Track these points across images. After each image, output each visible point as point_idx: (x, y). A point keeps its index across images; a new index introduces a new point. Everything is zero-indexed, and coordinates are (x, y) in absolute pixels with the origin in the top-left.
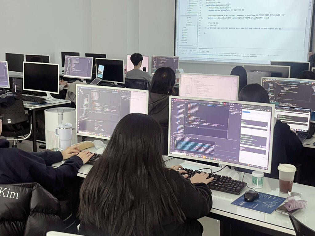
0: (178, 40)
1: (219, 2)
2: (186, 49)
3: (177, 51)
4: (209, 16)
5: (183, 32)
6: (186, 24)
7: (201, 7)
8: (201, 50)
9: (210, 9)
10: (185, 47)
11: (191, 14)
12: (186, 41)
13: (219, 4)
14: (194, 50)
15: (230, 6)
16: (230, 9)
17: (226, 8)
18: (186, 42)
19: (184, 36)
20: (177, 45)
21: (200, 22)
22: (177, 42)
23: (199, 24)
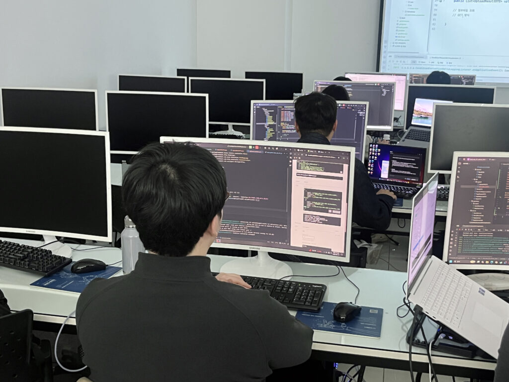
0: (386, 42)
2: (402, 60)
3: (384, 62)
5: (399, 26)
6: (406, 12)
8: (436, 61)
10: (401, 54)
12: (405, 43)
14: (423, 60)
18: (403, 45)
19: (401, 35)
20: (385, 52)
21: (436, 8)
22: (385, 47)
23: (434, 12)
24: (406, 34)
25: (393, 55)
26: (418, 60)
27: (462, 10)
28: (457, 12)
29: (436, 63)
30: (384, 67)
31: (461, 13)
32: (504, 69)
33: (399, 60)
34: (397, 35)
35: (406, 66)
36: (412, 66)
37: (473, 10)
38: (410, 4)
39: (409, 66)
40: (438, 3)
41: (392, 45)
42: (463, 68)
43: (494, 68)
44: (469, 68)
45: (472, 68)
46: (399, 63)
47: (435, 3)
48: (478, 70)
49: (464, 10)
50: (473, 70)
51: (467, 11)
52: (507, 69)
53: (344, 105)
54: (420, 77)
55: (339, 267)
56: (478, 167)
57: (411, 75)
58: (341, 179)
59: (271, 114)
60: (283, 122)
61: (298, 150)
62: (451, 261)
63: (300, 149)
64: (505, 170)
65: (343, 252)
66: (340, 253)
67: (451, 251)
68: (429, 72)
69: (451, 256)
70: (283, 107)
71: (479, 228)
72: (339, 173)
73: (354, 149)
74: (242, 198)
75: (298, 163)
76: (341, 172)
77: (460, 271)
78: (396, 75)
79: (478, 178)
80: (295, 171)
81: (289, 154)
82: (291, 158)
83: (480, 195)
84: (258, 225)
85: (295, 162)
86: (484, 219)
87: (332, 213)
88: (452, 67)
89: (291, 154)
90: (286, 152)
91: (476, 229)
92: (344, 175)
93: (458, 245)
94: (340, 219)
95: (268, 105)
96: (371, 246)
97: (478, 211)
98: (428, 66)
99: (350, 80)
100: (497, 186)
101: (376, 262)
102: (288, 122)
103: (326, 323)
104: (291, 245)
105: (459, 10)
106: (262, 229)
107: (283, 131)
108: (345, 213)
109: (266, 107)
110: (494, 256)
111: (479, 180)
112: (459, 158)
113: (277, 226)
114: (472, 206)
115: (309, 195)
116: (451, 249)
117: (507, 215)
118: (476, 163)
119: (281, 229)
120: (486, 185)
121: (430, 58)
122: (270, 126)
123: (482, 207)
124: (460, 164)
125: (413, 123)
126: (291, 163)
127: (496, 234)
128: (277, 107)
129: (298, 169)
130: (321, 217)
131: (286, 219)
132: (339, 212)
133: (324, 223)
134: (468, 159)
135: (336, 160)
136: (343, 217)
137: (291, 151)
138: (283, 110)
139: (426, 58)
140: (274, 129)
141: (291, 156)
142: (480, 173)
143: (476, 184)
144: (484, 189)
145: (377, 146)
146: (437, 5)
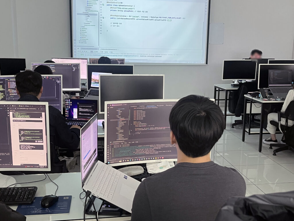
0: (75, 40)
1: (121, 3)
2: (86, 50)
3: (75, 52)
4: (111, 15)
5: (81, 31)
6: (85, 23)
7: (101, 6)
8: (104, 51)
9: (112, 9)
10: (83, 47)
11: (90, 13)
12: (86, 41)
13: (122, 4)
14: (97, 51)
15: (133, 7)
16: (133, 10)
17: (129, 9)
18: (85, 42)
19: (83, 37)
20: (75, 46)
21: (101, 21)
22: (75, 43)
23: (100, 24)
24: (86, 36)
25: (80, 48)
26: (94, 51)
27: (115, 23)
28: (113, 24)
30: (75, 55)
31: (115, 25)
32: (139, 55)
33: (84, 50)
34: (81, 37)
35: (88, 54)
36: (91, 54)
37: (121, 24)
38: (87, 19)
39: (90, 54)
40: (102, 19)
41: (79, 42)
42: (119, 55)
43: (135, 55)
44: (121, 55)
45: (123, 55)
46: (84, 52)
47: (100, 19)
48: (127, 56)
49: (116, 23)
50: (124, 56)
51: (118, 24)
52: (141, 55)
53: (47, 77)
54: (95, 60)
55: (46, 174)
56: (118, 109)
57: (90, 59)
58: (41, 121)
60: (9, 89)
61: (13, 106)
62: (109, 163)
63: (14, 105)
64: (132, 110)
65: (46, 165)
66: (45, 166)
67: (108, 157)
68: (99, 57)
69: (109, 160)
70: (9, 80)
71: (122, 142)
72: (40, 118)
73: (47, 103)
75: (13, 114)
76: (41, 117)
77: (114, 167)
78: (82, 59)
79: (119, 115)
80: (12, 119)
81: (7, 108)
82: (8, 111)
83: (121, 124)
85: (11, 113)
86: (124, 137)
87: (37, 142)
88: (112, 55)
89: (8, 108)
90: (5, 107)
91: (120, 143)
92: (43, 119)
93: (112, 153)
94: (43, 145)
96: (70, 159)
97: (121, 133)
98: (99, 54)
99: (54, 62)
100: (129, 119)
101: (73, 168)
102: (13, 89)
103: (36, 210)
104: (13, 165)
107: (10, 94)
108: (46, 142)
110: (131, 157)
111: (120, 116)
112: (107, 105)
113: (3, 154)
114: (117, 131)
115: (22, 132)
116: (108, 155)
117: (135, 134)
118: (117, 107)
119: (6, 155)
120: (123, 119)
121: (101, 49)
123: (122, 131)
124: (108, 108)
125: (91, 86)
126: (9, 114)
127: (131, 145)
129: (13, 117)
130: (31, 145)
131: (8, 148)
132: (42, 142)
133: (33, 149)
134: (113, 105)
135: (37, 110)
136: (44, 144)
137: (8, 107)
138: (9, 82)
139: (98, 49)
140: (4, 93)
141: (9, 110)
142: (119, 112)
143: (118, 118)
144: (123, 121)
145: (69, 100)
146: (101, 20)
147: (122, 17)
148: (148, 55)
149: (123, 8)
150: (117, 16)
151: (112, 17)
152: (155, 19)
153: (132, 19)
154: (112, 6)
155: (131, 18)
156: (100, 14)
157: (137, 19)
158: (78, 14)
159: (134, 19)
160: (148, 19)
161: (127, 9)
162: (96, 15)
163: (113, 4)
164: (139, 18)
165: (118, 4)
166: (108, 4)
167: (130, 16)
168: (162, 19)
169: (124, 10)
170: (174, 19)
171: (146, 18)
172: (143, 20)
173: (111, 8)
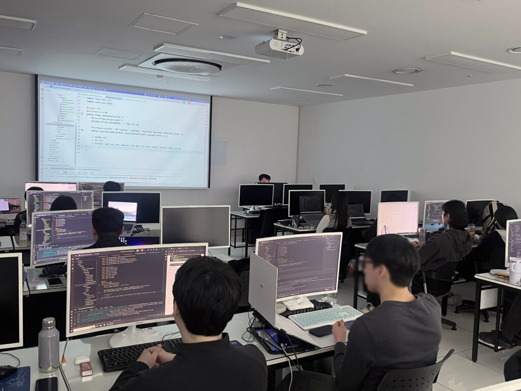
0: (42, 157)
2: (57, 171)
4: (92, 127)
5: (51, 146)
6: (56, 136)
7: (79, 115)
9: (93, 120)
10: (55, 167)
11: (64, 123)
13: (107, 114)
15: (121, 118)
16: (120, 122)
17: (115, 120)
18: (56, 160)
19: (53, 153)
20: (42, 165)
21: (79, 134)
22: (42, 161)
23: (78, 137)
24: (58, 152)
26: (68, 171)
27: (98, 137)
28: (94, 139)
29: (82, 173)
30: (42, 178)
31: (97, 139)
32: (129, 177)
33: (54, 171)
34: (51, 153)
35: (60, 176)
38: (59, 131)
39: (62, 175)
40: (80, 131)
41: (47, 160)
44: (105, 176)
45: (108, 176)
46: (54, 173)
47: (78, 131)
51: (101, 138)
52: (131, 177)
56: (266, 246)
59: (48, 222)
61: (171, 249)
74: (131, 288)
75: (171, 257)
79: (267, 252)
81: (164, 252)
82: (166, 254)
84: (141, 305)
88: (93, 176)
95: (46, 215)
98: (76, 176)
104: (165, 315)
105: (96, 137)
106: (144, 308)
109: (43, 217)
112: (259, 242)
113: (156, 303)
119: (158, 304)
121: (78, 169)
122: (47, 231)
124: (259, 245)
128: (52, 216)
129: (171, 261)
134: (262, 243)
137: (166, 250)
139: (75, 169)
142: (267, 249)
145: (124, 238)
146: (79, 133)
147: (107, 130)
148: (140, 177)
149: (108, 120)
150: (99, 128)
151: (93, 129)
152: (149, 133)
153: (119, 133)
154: (94, 116)
155: (118, 131)
156: (78, 125)
157: (126, 133)
158: (47, 124)
159: (122, 133)
160: (139, 134)
161: (113, 120)
162: (73, 126)
163: (94, 114)
164: (128, 132)
165: (102, 114)
166: (89, 113)
167: (117, 129)
168: (157, 134)
169: (108, 121)
170: (171, 135)
171: (138, 133)
172: (134, 134)
173: (92, 118)
